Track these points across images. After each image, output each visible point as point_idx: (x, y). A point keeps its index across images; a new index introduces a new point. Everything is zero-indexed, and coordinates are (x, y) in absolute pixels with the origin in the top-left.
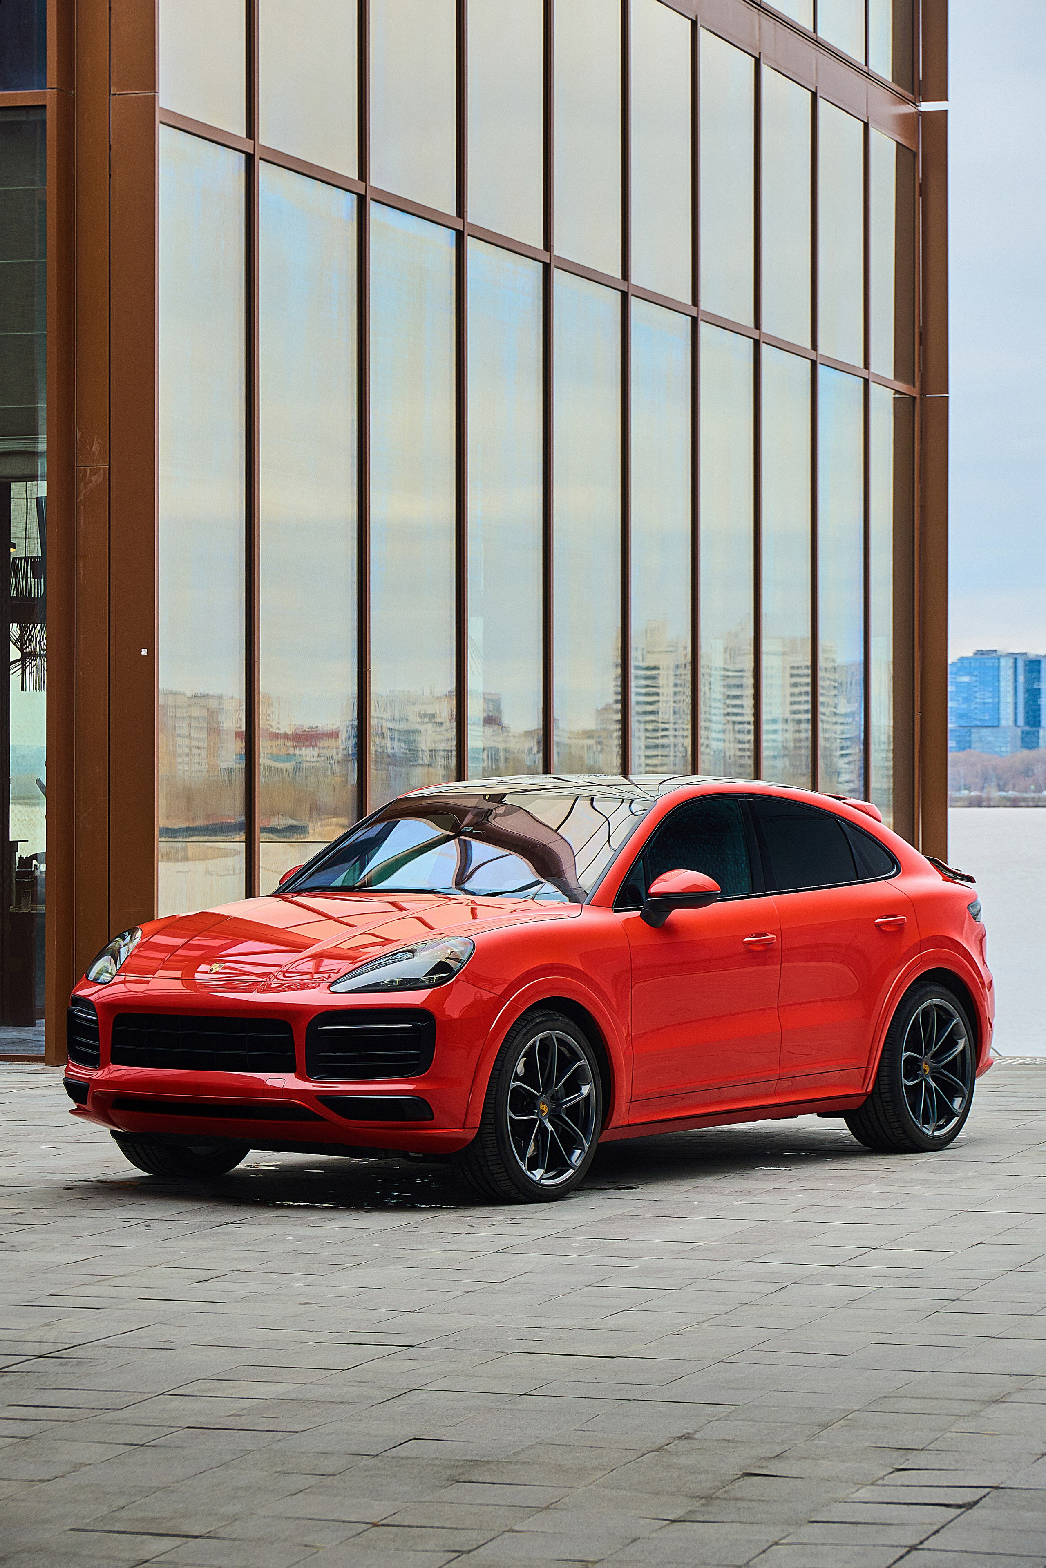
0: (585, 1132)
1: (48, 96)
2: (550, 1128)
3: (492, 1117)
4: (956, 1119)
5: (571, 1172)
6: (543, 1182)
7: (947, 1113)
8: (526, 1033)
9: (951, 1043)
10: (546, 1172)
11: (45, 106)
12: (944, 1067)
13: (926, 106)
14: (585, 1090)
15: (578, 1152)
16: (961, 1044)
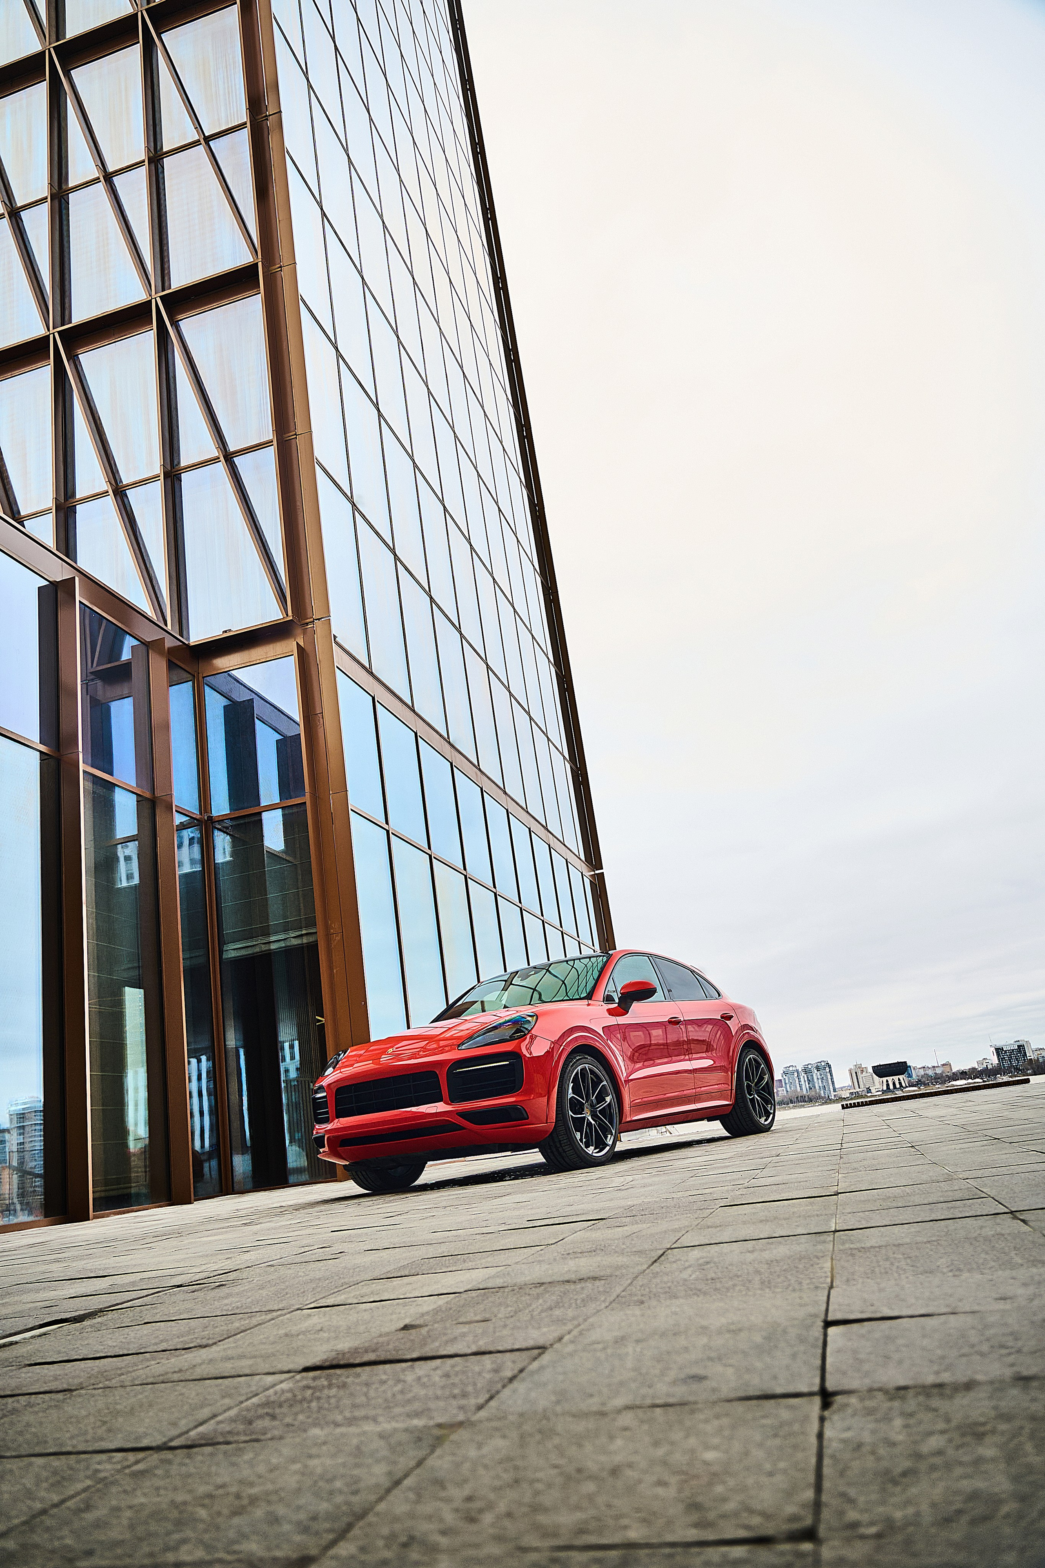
0: (611, 1123)
1: (307, 798)
2: (593, 1122)
3: (561, 1115)
4: (771, 1115)
5: (608, 1148)
6: (594, 1154)
7: (768, 1114)
8: (572, 1066)
9: (761, 1078)
10: (595, 1149)
11: (305, 803)
12: (761, 1089)
13: (597, 872)
14: (608, 1099)
15: (609, 1136)
16: (766, 1077)
